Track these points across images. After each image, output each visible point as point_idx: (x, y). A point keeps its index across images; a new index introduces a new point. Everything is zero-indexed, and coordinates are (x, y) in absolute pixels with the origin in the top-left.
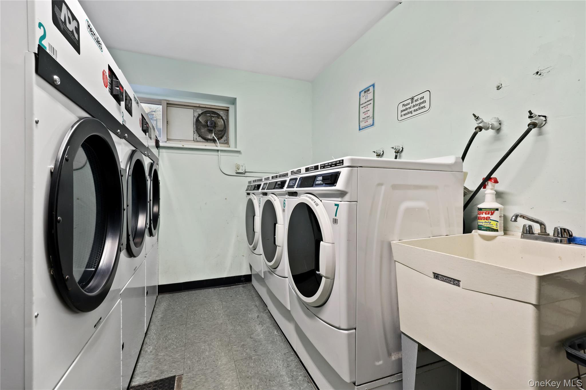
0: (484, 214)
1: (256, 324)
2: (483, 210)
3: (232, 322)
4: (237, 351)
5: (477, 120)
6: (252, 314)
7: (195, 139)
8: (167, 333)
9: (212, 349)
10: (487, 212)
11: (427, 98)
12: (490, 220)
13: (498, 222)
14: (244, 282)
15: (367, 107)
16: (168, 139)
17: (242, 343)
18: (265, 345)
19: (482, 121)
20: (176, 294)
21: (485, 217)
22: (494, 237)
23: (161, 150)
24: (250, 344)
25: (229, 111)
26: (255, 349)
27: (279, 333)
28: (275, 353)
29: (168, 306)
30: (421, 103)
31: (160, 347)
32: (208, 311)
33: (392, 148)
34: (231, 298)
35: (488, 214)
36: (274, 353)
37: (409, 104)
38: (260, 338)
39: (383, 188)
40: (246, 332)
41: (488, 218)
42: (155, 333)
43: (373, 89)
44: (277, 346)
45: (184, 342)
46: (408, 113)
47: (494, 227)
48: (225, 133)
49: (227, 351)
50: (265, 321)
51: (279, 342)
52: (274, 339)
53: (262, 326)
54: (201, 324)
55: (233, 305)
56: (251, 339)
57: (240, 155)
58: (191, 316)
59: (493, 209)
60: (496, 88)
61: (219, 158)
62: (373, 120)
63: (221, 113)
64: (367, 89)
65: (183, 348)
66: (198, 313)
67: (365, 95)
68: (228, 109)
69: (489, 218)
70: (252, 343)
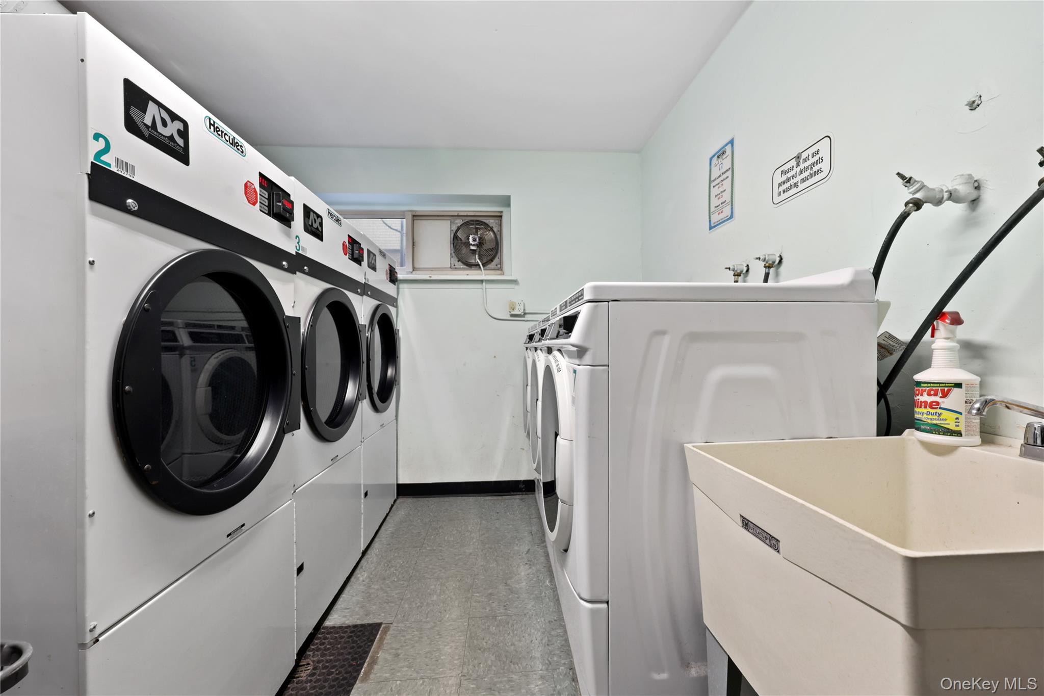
0: (925, 394)
1: (521, 562)
2: (922, 385)
3: (486, 554)
4: (479, 602)
5: (908, 185)
6: (520, 545)
7: (453, 265)
8: (392, 556)
9: (443, 592)
10: (933, 390)
11: (824, 153)
12: (940, 408)
13: (961, 413)
14: (524, 491)
15: (722, 184)
16: (414, 269)
17: (490, 591)
18: (523, 601)
19: (923, 187)
20: (422, 499)
21: (927, 402)
22: (952, 449)
23: (401, 286)
24: (501, 595)
25: (503, 217)
26: (507, 604)
27: (552, 585)
28: (535, 616)
29: (405, 517)
30: (814, 164)
31: (376, 575)
32: (457, 530)
33: (757, 259)
34: (496, 516)
35: (936, 395)
36: (533, 616)
37: (791, 169)
38: (520, 587)
39: (666, 339)
40: (501, 573)
41: (934, 404)
42: (376, 554)
43: (731, 149)
44: (542, 607)
45: (409, 574)
46: (792, 187)
47: (949, 424)
48: (497, 253)
49: (464, 600)
50: (537, 560)
51: (548, 600)
52: (541, 594)
53: (530, 568)
54: (441, 549)
55: (496, 528)
56: (505, 586)
57: (516, 287)
58: (431, 536)
59: (946, 385)
60: (968, 107)
61: (483, 293)
62: (732, 208)
63: (491, 222)
64: (721, 152)
65: (406, 583)
66: (442, 532)
67: (718, 163)
68: (501, 215)
69: (938, 403)
70: (505, 593)
